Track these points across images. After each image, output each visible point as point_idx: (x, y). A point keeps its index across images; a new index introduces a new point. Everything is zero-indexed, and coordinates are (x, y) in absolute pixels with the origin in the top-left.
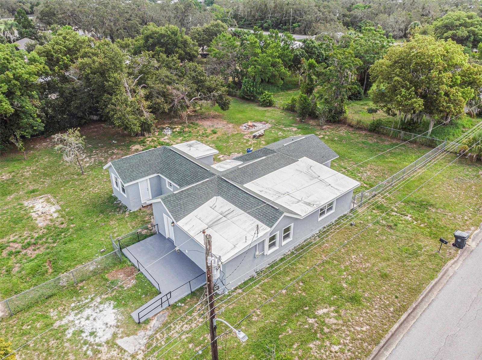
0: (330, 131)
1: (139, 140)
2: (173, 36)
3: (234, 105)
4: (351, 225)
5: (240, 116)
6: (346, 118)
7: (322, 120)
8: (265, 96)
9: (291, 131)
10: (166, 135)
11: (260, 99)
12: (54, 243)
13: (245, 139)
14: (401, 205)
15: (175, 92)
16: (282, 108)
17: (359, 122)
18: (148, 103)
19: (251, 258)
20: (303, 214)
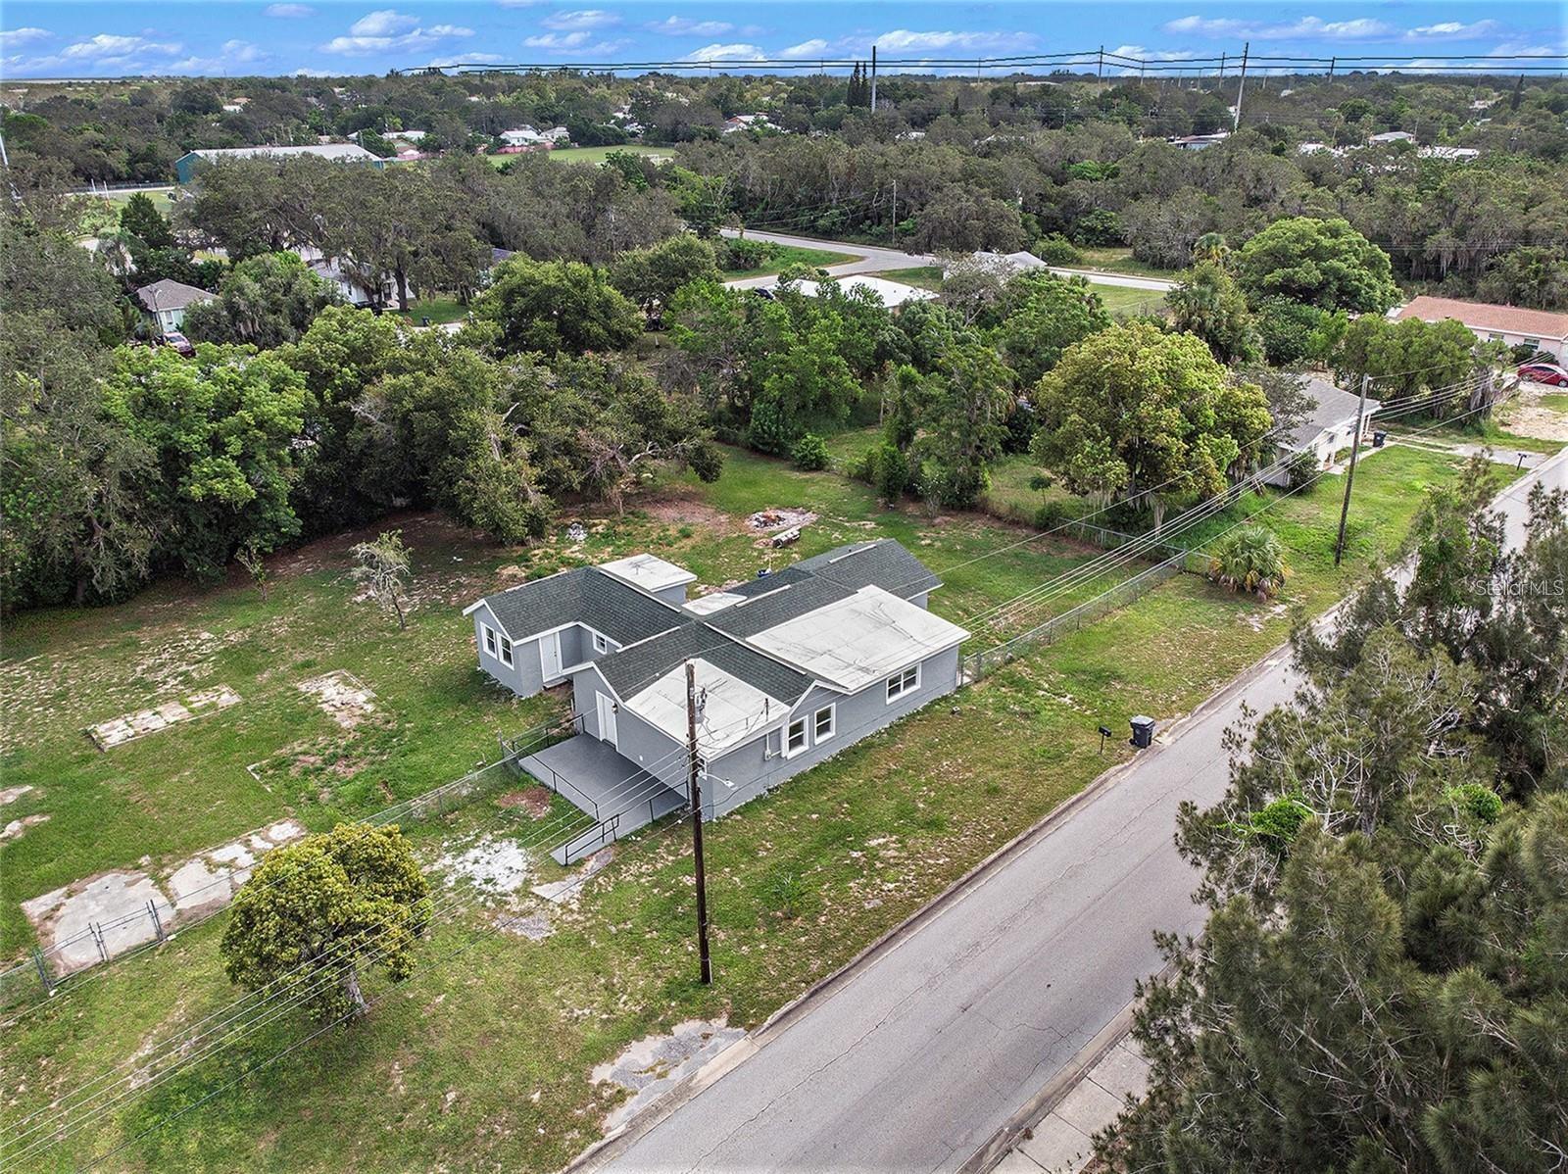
0: (951, 529)
1: (514, 554)
2: (576, 291)
3: (731, 466)
4: (953, 713)
5: (744, 494)
6: (985, 499)
7: (932, 505)
8: (806, 444)
9: (861, 531)
10: (575, 542)
11: (794, 452)
12: (382, 754)
13: (755, 550)
14: (1057, 677)
15: (594, 444)
16: (845, 473)
17: (1014, 508)
18: (537, 471)
19: (758, 760)
20: (852, 687)
